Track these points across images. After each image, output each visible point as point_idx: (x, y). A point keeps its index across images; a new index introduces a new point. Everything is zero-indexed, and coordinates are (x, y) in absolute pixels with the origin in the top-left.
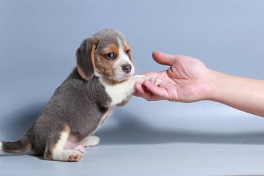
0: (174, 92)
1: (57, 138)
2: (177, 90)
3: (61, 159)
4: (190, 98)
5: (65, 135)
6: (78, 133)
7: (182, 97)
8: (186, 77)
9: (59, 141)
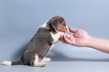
0: (74, 42)
1: (34, 58)
2: (75, 41)
3: (38, 66)
4: (80, 45)
5: (37, 57)
6: (41, 56)
7: (77, 44)
8: (79, 37)
9: (35, 59)
